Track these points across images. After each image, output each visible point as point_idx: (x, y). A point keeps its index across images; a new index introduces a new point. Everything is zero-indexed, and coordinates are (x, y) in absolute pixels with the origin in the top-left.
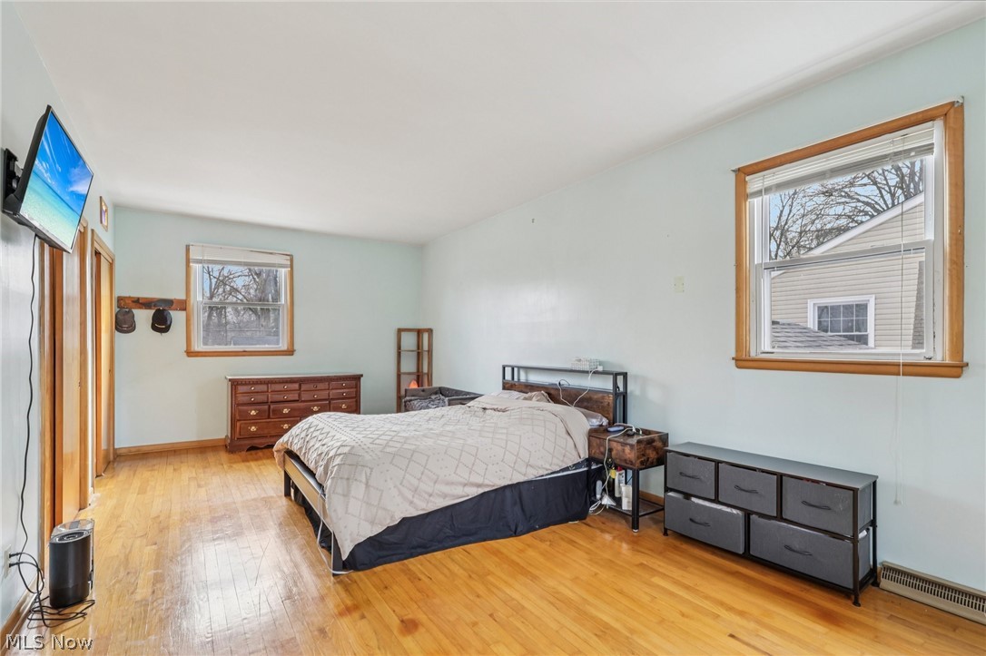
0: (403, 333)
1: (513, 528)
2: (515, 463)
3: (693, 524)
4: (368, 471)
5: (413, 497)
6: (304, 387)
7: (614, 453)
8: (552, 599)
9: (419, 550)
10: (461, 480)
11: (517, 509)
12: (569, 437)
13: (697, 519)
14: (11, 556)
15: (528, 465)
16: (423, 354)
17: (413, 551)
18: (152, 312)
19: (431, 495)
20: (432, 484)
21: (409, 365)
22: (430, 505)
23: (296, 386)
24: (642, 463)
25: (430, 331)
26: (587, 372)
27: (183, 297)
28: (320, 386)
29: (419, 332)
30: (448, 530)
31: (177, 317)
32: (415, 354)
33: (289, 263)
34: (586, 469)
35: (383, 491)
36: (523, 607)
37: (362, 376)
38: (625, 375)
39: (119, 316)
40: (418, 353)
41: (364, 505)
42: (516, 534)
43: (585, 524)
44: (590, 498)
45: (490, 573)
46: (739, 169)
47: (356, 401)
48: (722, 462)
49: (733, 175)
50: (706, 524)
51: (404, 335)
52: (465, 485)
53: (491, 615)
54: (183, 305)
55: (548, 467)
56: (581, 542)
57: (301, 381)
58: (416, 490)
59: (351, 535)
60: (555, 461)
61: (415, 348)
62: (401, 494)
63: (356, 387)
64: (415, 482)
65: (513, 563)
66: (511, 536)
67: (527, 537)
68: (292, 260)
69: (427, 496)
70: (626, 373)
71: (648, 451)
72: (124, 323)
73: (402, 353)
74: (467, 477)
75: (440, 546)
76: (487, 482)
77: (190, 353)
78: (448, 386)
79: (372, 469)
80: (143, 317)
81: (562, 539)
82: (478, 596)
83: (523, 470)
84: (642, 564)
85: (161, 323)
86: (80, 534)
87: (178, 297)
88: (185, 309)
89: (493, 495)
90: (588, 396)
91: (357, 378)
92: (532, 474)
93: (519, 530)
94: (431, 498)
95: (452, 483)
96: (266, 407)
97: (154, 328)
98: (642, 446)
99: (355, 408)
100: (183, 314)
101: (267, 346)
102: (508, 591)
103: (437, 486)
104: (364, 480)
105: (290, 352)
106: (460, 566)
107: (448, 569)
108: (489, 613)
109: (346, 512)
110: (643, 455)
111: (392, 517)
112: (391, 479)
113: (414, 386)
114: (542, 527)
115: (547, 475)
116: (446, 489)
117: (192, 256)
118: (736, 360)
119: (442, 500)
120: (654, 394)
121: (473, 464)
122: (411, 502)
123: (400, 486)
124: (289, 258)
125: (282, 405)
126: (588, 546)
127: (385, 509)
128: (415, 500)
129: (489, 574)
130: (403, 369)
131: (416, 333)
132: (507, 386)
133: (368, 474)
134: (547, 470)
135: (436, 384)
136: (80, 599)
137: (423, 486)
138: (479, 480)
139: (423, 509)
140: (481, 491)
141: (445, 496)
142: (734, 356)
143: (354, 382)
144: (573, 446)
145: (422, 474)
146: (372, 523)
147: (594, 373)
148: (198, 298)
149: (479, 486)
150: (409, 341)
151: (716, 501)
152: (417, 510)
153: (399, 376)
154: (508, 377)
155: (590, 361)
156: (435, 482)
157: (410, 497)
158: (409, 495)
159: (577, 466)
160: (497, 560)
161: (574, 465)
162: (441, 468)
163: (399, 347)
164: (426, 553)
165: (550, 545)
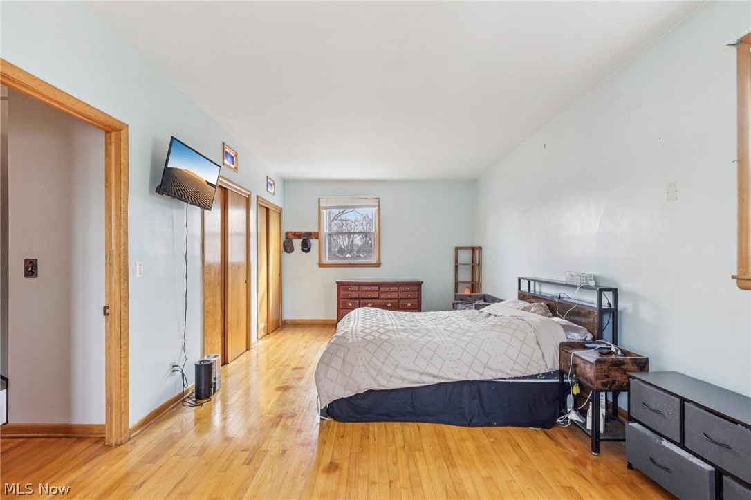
0: (460, 251)
1: (469, 419)
2: (472, 363)
3: (653, 465)
4: (346, 350)
5: (377, 375)
6: (382, 289)
7: (578, 369)
8: (450, 488)
9: (385, 418)
10: (419, 369)
11: (476, 403)
12: (537, 347)
13: (658, 460)
14: (173, 366)
15: (486, 366)
16: (475, 267)
17: (380, 417)
18: (301, 240)
19: (391, 377)
20: (393, 368)
21: (465, 276)
22: (390, 383)
23: (377, 288)
24: (604, 384)
25: (480, 248)
26: (575, 287)
27: (317, 231)
28: (393, 289)
29: (473, 249)
30: (409, 407)
31: (314, 243)
32: (470, 266)
33: (377, 204)
34: (558, 381)
35: (354, 367)
36: (421, 485)
37: (422, 282)
38: (615, 291)
39: (286, 244)
40: (473, 266)
41: (340, 374)
42: (470, 424)
43: (546, 434)
44: (560, 410)
45: (421, 449)
46: (741, 41)
47: (418, 301)
48: (689, 401)
49: (734, 49)
50: (667, 469)
51: (460, 252)
52: (422, 374)
53: (391, 482)
54: (317, 236)
55: (509, 371)
56: (525, 449)
57: (380, 285)
58: (379, 371)
59: (326, 393)
60: (517, 367)
61: (470, 263)
62: (367, 371)
63: (418, 291)
64: (379, 364)
65: (447, 448)
66: (465, 425)
67: (477, 431)
68: (379, 202)
69: (388, 377)
70: (616, 290)
71: (613, 373)
72: (287, 247)
73: (459, 266)
74: (424, 368)
75: (403, 418)
76: (441, 374)
77: (321, 265)
78: (491, 294)
79: (349, 349)
80: (297, 243)
81: (509, 440)
82: (395, 464)
83: (481, 371)
84: (571, 488)
85: (306, 248)
86: (209, 361)
87: (315, 231)
88: (318, 238)
89: (451, 387)
90: (577, 310)
91: (419, 284)
92: (488, 375)
93: (473, 422)
94: (392, 379)
95: (410, 370)
96: (358, 301)
97: (303, 250)
98: (605, 367)
99: (417, 308)
100: (317, 240)
101: (365, 260)
102: (422, 468)
103: (397, 370)
104: (342, 357)
105: (378, 265)
106: (404, 437)
107: (394, 437)
108: (391, 479)
109: (325, 377)
110: (607, 376)
111: (359, 387)
112: (361, 359)
113: (467, 292)
114: (498, 425)
115: (510, 378)
116: (405, 374)
117: (321, 205)
118: (738, 279)
119: (401, 382)
120: (646, 313)
121: (431, 358)
122: (375, 379)
123: (368, 366)
124: (377, 200)
125: (368, 301)
126: (529, 454)
127: (354, 380)
128: (378, 378)
129: (418, 450)
130: (461, 278)
131: (471, 251)
132: (522, 297)
133: (346, 352)
134: (507, 374)
135: (484, 292)
136: (208, 396)
137: (384, 368)
138: (435, 372)
139: (384, 386)
140: (437, 381)
141: (404, 379)
142: (736, 274)
143: (416, 288)
144: (541, 356)
145: (386, 359)
146: (345, 388)
147: (582, 287)
148: (325, 230)
149: (435, 376)
150: (465, 257)
151: (681, 445)
152: (380, 386)
153: (456, 284)
154: (524, 288)
155: (582, 276)
156: (396, 367)
157: (375, 376)
158: (374, 373)
159: (547, 375)
160: (436, 441)
161: (543, 374)
162: (402, 357)
163: (456, 262)
164: (388, 421)
165: (492, 443)
